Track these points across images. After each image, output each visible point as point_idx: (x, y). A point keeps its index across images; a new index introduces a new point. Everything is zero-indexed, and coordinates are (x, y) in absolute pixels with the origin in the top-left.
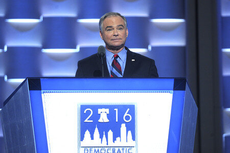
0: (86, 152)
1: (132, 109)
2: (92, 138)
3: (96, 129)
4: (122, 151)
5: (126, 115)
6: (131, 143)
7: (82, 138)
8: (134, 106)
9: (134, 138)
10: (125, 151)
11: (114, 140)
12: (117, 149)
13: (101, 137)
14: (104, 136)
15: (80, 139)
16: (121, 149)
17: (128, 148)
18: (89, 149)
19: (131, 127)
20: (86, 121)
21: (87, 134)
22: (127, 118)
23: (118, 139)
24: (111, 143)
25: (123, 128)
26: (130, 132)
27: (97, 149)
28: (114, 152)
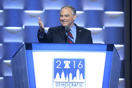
0: (57, 85)
1: (83, 61)
2: (61, 77)
3: (63, 72)
4: (77, 85)
5: (79, 64)
6: (82, 80)
7: (55, 77)
8: (84, 59)
9: (84, 78)
10: (79, 85)
11: (73, 78)
12: (74, 84)
13: (66, 77)
14: (67, 76)
15: (53, 78)
16: (76, 83)
17: (80, 83)
18: (58, 83)
19: (82, 71)
20: (57, 67)
21: (58, 75)
22: (80, 66)
23: (75, 78)
24: (71, 80)
25: (78, 72)
26: (81, 74)
27: (63, 83)
28: (72, 85)
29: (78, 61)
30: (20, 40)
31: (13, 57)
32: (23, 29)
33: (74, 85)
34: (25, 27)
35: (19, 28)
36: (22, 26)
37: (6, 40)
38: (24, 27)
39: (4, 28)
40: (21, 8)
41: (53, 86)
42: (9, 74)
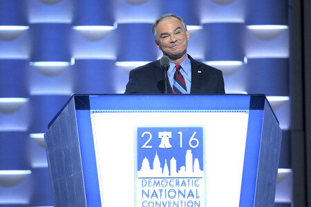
0: (144, 183)
1: (199, 132)
2: (152, 167)
3: (157, 156)
4: (187, 183)
5: (192, 139)
6: (198, 173)
7: (139, 167)
8: (202, 128)
9: (201, 168)
10: (190, 183)
11: (178, 169)
12: (181, 181)
13: (162, 166)
14: (166, 164)
15: (136, 169)
16: (186, 180)
17: (194, 180)
18: (147, 180)
19: (198, 154)
20: (144, 146)
22: (194, 143)
23: (182, 168)
24: (174, 173)
25: (189, 154)
26: (196, 160)
27: (157, 180)
28: (177, 184)
29: (188, 132)
30: (67, 91)
31: (49, 126)
32: (70, 66)
33: (180, 183)
34: (76, 61)
35: (64, 64)
36: (69, 60)
37: (36, 91)
38: (73, 62)
39: (31, 64)
40: (66, 19)
41: (135, 186)
42: (41, 163)
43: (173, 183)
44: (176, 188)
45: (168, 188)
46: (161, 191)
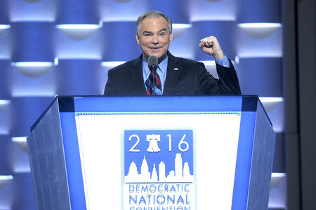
0: (132, 189)
1: (189, 135)
2: (139, 172)
4: (176, 188)
5: (181, 142)
6: (188, 177)
7: (126, 172)
8: (192, 131)
9: (191, 172)
10: (180, 188)
11: (167, 174)
14: (154, 169)
15: (123, 174)
16: (175, 185)
17: (184, 184)
18: (135, 185)
19: (188, 158)
20: (131, 150)
21: (133, 166)
22: (183, 146)
23: (172, 173)
24: (163, 178)
25: (178, 158)
26: (186, 164)
27: (145, 185)
28: (166, 189)
29: (177, 134)
30: (50, 92)
31: (32, 129)
32: (54, 67)
33: (169, 189)
34: (59, 61)
35: (47, 64)
36: (52, 61)
37: (18, 92)
38: (56, 62)
39: (13, 64)
40: (49, 17)
41: (122, 191)
42: (24, 168)
43: (162, 188)
44: (165, 194)
45: (157, 193)
46: (149, 196)
